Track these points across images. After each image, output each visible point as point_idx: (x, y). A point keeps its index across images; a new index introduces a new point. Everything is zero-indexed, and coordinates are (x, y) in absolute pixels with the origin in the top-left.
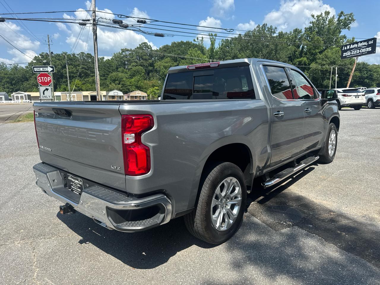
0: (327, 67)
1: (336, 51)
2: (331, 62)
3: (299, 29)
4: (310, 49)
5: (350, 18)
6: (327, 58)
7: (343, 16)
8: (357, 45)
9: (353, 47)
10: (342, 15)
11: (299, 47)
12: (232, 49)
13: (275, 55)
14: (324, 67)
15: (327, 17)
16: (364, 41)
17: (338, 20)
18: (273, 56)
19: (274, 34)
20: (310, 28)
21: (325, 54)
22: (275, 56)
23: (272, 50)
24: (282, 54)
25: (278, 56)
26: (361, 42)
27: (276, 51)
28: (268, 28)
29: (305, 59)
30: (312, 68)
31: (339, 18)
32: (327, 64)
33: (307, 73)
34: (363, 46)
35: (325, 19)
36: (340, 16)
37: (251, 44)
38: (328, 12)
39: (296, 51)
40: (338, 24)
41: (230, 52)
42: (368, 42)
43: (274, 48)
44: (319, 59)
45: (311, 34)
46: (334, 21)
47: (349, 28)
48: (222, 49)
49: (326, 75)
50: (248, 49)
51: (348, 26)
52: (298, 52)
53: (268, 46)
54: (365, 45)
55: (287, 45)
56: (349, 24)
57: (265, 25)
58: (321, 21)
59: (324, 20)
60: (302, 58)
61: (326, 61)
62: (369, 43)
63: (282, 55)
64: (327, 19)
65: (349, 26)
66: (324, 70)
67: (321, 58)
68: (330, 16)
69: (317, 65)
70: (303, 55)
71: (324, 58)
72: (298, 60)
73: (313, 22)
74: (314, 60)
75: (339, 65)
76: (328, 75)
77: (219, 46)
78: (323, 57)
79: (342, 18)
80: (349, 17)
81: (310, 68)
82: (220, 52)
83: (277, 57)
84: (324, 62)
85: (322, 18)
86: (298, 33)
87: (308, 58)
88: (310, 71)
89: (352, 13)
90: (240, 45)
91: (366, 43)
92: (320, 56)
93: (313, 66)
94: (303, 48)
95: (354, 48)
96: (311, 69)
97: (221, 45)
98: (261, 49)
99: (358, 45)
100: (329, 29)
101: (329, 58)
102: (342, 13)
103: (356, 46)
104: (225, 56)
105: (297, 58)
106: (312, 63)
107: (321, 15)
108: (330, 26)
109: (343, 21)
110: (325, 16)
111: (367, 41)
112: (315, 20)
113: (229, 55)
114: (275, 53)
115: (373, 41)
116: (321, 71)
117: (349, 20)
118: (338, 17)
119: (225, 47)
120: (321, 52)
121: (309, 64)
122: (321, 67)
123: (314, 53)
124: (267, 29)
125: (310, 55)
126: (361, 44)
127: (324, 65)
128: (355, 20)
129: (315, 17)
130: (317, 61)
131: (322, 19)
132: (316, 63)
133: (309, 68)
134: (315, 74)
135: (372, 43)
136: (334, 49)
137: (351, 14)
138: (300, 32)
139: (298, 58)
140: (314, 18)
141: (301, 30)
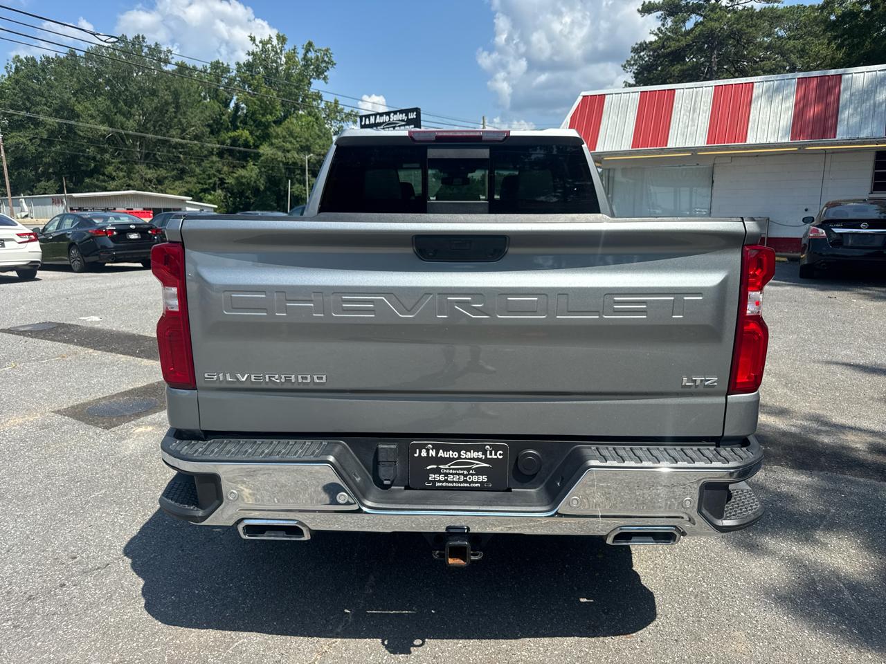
0: (296, 155)
1: (308, 124)
2: (301, 146)
3: (223, 64)
4: (254, 113)
5: (326, 59)
6: (293, 137)
7: (313, 52)
8: (388, 117)
9: (382, 121)
10: (311, 50)
11: (227, 105)
12: (50, 86)
13: (175, 117)
14: (289, 155)
15: (282, 47)
16: (401, 112)
17: (305, 58)
18: (171, 119)
19: (166, 65)
20: (249, 66)
21: (288, 128)
22: (176, 120)
23: (167, 103)
24: (193, 116)
25: (184, 121)
26: (395, 113)
27: (177, 107)
28: (150, 48)
29: (246, 133)
30: (263, 154)
31: (305, 55)
32: (294, 149)
33: (254, 165)
34: (399, 120)
35: (279, 51)
36: (308, 51)
37: (108, 82)
38: (282, 37)
39: (224, 115)
40: (304, 65)
41: (47, 94)
42: (407, 115)
43: (170, 99)
44: (277, 137)
45: (253, 80)
46: (297, 59)
47: (325, 78)
48: (17, 82)
49: (294, 173)
50: (98, 93)
51: (323, 73)
52: (227, 116)
53: (154, 93)
54: (403, 121)
55: (200, 95)
56: (326, 71)
57: (141, 39)
58: (271, 55)
59: (276, 53)
60: (238, 131)
61: (291, 142)
62: (410, 117)
63: (192, 119)
64: (283, 52)
65: (325, 74)
66: (291, 162)
67: (281, 136)
68: (288, 47)
69: (274, 151)
70: (239, 124)
71: (287, 136)
72: (231, 134)
73: (253, 54)
74: (265, 137)
75: (317, 155)
76: (298, 174)
77: (8, 72)
78: (284, 133)
79: (311, 55)
80: (324, 55)
81: (260, 156)
82: (14, 89)
83: (180, 121)
84: (288, 146)
85: (272, 46)
86: (222, 72)
87: (251, 133)
88: (259, 161)
89: (330, 49)
90: (75, 80)
91: (403, 117)
92: (279, 130)
93: (265, 150)
94: (237, 107)
95: (383, 123)
96: (262, 158)
97: (13, 71)
98: (137, 98)
99: (390, 118)
100: (288, 76)
101: (297, 137)
102: (310, 44)
103: (387, 120)
104: (31, 103)
105: (225, 129)
106: (261, 144)
107: (270, 39)
108: (289, 69)
109: (313, 61)
110: (278, 44)
111: (406, 112)
112: (258, 50)
113: (43, 102)
114: (175, 112)
115: (415, 113)
116: (285, 164)
117: (325, 61)
118: (303, 51)
119: (28, 77)
120: (278, 122)
121: (257, 147)
122: (283, 155)
123: (264, 124)
124: (146, 50)
125: (256, 127)
126: (395, 116)
127: (288, 151)
128: (335, 64)
129: (257, 42)
130: (274, 141)
131: (273, 50)
132: (272, 144)
133: (258, 156)
134: (272, 169)
135: (415, 117)
136: (304, 120)
137: (327, 50)
138: (227, 70)
139: (228, 130)
140: (257, 45)
141: (228, 65)
